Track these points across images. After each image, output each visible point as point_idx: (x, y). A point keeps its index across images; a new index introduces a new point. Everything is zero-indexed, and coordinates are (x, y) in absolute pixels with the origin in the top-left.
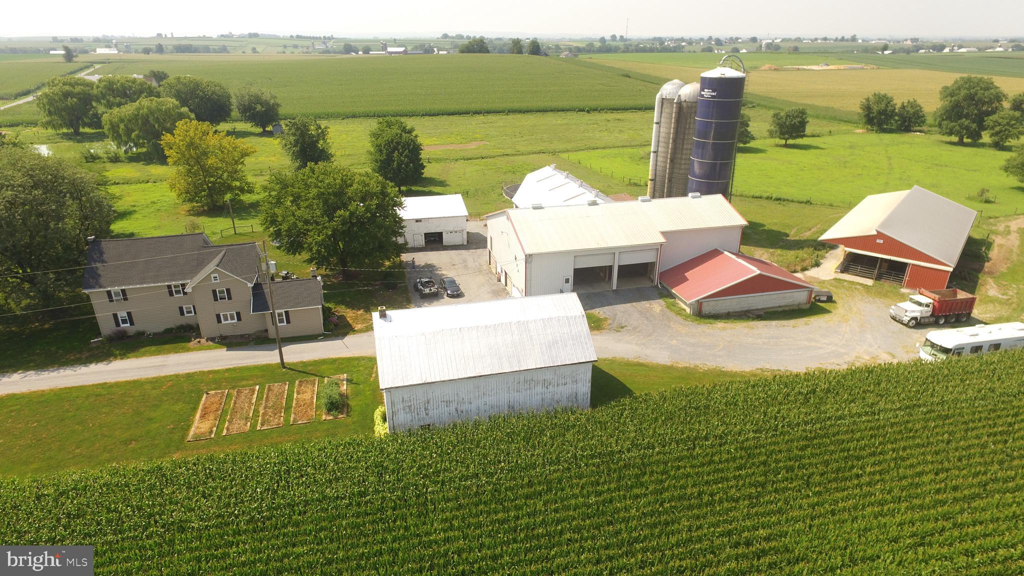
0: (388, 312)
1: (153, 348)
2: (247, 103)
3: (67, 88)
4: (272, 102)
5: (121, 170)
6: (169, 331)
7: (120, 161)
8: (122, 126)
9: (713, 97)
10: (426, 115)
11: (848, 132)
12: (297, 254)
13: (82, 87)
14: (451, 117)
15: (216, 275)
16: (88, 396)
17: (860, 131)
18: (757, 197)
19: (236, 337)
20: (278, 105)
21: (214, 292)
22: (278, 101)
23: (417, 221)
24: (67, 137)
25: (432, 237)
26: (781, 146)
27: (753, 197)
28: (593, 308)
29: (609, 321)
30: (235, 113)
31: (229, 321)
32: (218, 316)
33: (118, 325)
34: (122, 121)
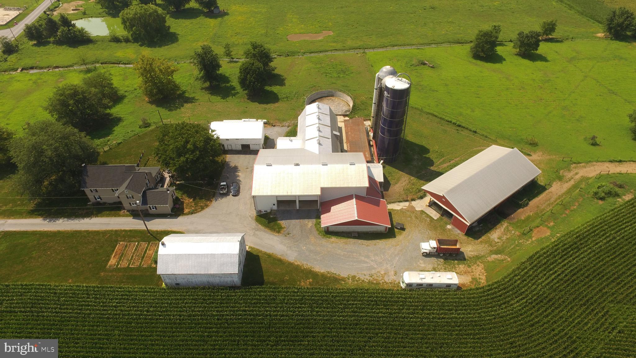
6: (114, 203)
15: (126, 191)
19: (137, 211)
21: (127, 196)
23: (237, 139)
28: (282, 220)
29: (285, 230)
31: (135, 205)
32: (130, 204)
33: (96, 199)
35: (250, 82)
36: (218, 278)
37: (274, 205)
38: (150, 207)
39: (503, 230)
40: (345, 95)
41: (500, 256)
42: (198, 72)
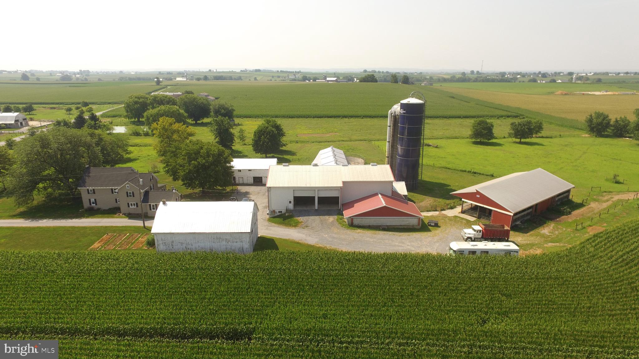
0: (167, 202)
1: (100, 215)
2: (217, 108)
3: (136, 99)
4: (230, 108)
5: (146, 140)
6: (110, 209)
7: (149, 136)
8: (151, 119)
9: (404, 113)
10: (316, 117)
11: (579, 136)
12: (177, 181)
13: (143, 99)
14: (330, 119)
15: (128, 185)
16: (65, 230)
17: (587, 135)
18: (463, 171)
19: (135, 214)
20: (234, 110)
21: (127, 193)
22: (234, 108)
23: (250, 170)
24: (134, 123)
25: (258, 179)
26: (517, 143)
27: (461, 171)
28: (299, 217)
29: (303, 223)
30: (212, 114)
31: (133, 207)
32: (128, 204)
33: (90, 204)
34: (151, 116)
35: (263, 143)
36: (224, 243)
37: (290, 202)
38: (150, 205)
39: (552, 228)
40: (355, 158)
41: (558, 244)
42: (213, 137)
